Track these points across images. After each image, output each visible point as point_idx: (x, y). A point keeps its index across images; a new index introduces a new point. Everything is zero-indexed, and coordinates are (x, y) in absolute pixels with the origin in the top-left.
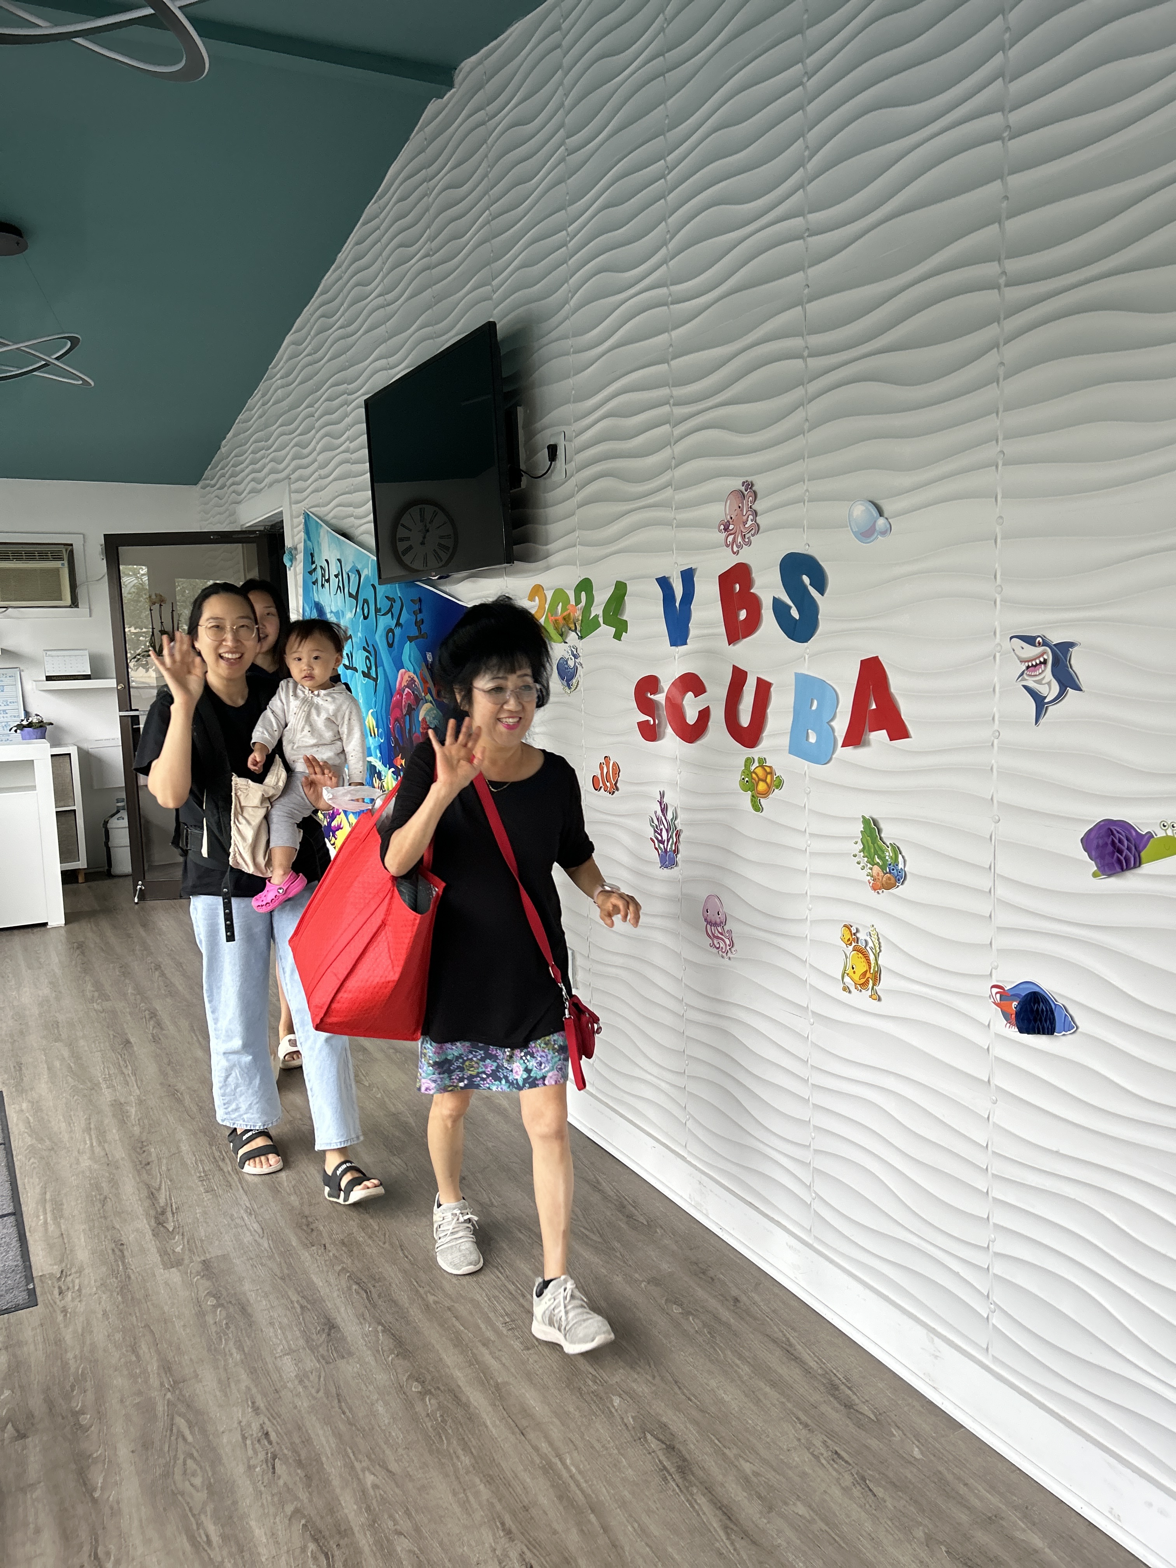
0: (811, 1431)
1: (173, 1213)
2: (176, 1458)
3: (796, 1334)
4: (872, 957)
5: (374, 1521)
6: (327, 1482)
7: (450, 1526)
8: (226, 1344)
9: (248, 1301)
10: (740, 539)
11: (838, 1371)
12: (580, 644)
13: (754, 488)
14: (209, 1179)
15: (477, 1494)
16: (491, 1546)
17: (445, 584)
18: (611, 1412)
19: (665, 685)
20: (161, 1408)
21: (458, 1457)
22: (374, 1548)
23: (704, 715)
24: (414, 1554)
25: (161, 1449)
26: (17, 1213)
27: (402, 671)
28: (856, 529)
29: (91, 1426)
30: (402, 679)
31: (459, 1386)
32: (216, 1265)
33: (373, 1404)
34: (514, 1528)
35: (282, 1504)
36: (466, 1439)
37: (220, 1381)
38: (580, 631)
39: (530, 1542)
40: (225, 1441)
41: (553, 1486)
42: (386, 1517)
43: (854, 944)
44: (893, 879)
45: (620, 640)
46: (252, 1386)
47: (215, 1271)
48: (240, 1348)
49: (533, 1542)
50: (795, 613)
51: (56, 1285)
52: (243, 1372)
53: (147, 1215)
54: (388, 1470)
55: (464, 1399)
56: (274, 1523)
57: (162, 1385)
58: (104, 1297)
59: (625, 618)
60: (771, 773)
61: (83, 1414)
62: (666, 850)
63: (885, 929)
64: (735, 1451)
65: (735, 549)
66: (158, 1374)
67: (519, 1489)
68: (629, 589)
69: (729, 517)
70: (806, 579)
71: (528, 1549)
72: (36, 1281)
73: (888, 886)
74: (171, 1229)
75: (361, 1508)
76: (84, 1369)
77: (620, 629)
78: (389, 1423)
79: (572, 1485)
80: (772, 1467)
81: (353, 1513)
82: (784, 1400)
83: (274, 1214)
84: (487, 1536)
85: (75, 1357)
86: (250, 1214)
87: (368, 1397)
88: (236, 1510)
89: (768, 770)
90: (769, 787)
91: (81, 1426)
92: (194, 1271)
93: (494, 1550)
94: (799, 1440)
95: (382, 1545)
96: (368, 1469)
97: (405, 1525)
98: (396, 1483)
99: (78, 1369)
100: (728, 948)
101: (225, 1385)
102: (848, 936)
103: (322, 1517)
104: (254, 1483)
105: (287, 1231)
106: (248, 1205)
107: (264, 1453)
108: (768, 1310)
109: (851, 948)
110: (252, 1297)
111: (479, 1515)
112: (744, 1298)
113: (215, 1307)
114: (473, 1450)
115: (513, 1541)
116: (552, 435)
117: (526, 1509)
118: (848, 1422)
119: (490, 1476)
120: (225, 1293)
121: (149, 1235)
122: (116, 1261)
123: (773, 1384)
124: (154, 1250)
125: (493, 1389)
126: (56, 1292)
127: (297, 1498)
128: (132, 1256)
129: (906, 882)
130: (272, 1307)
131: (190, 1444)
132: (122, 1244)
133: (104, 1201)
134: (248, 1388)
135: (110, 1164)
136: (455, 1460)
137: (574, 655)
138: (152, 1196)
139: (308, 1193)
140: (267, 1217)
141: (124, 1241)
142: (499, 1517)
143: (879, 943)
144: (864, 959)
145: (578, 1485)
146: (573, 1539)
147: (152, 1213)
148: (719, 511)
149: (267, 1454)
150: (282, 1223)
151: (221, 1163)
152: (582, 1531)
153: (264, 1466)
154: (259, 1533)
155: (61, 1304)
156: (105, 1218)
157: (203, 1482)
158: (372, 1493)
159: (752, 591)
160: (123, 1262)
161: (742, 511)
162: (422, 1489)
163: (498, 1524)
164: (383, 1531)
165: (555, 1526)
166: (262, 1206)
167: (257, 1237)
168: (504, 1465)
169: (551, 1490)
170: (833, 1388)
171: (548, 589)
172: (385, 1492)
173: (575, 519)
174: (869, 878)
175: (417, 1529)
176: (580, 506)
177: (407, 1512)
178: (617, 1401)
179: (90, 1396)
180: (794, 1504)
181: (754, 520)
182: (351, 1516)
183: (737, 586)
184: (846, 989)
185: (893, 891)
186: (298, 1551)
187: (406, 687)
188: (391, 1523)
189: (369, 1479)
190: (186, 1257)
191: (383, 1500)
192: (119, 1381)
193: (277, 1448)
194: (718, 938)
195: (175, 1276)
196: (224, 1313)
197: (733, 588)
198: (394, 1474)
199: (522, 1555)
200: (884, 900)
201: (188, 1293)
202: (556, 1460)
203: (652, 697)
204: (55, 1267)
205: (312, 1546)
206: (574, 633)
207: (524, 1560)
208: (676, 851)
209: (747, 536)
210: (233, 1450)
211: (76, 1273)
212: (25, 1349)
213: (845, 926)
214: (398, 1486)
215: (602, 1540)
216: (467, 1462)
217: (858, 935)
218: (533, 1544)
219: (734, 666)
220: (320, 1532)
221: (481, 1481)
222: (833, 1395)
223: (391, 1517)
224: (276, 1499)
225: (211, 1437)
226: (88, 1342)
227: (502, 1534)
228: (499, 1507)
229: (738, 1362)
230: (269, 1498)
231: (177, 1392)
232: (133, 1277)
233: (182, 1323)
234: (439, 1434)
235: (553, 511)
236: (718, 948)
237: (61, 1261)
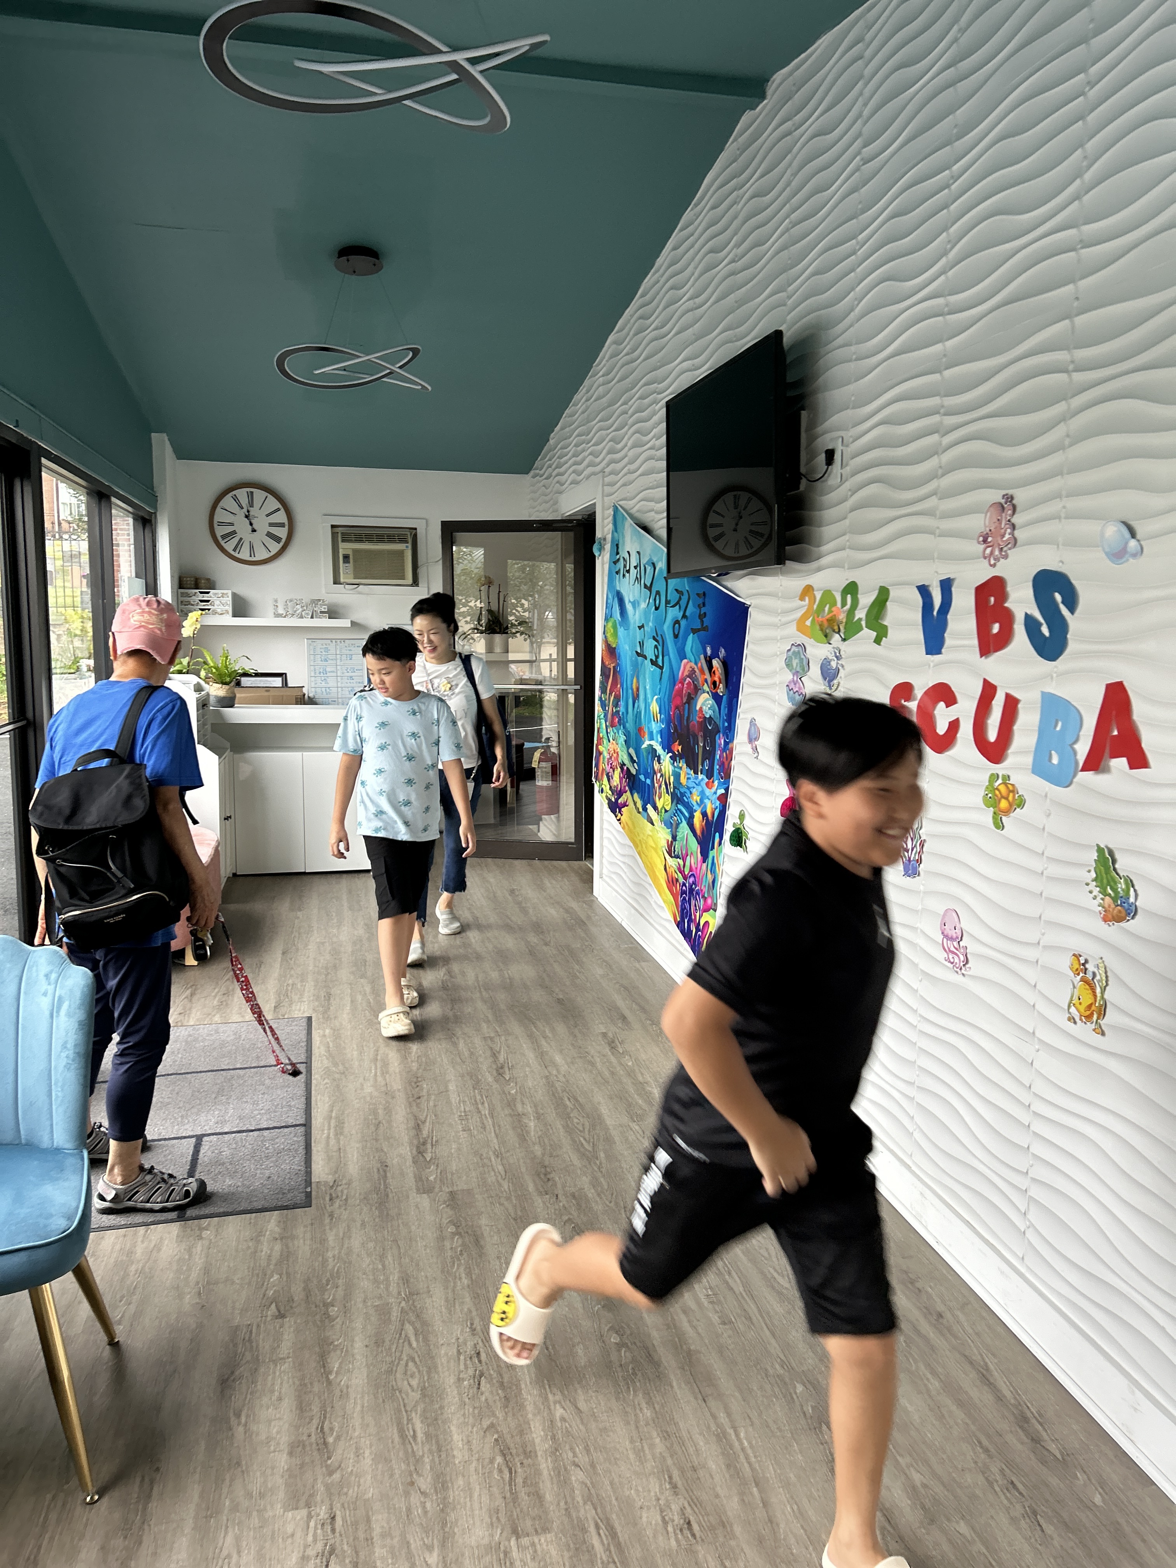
0: (990, 1457)
1: (432, 1145)
2: (400, 1359)
3: (996, 1361)
4: (1098, 990)
5: (557, 1450)
6: (522, 1407)
7: (623, 1468)
8: (458, 1268)
9: (482, 1234)
10: (997, 552)
11: (1032, 1405)
12: (844, 647)
13: (1014, 502)
14: (467, 1119)
15: (652, 1446)
16: (656, 1495)
17: (727, 580)
18: (792, 1398)
19: (919, 693)
20: (395, 1314)
21: (641, 1409)
22: (552, 1473)
23: (954, 726)
24: (586, 1486)
25: (390, 1349)
26: (307, 1125)
27: (685, 661)
28: (1107, 550)
29: (337, 1318)
30: (685, 668)
31: (653, 1345)
32: (460, 1197)
33: (574, 1346)
34: (680, 1484)
35: (480, 1417)
36: (652, 1395)
37: (447, 1300)
38: (844, 633)
39: (692, 1500)
40: (443, 1352)
41: (723, 1454)
42: (567, 1447)
43: (1081, 975)
44: (1123, 914)
45: (879, 644)
46: (473, 1309)
47: (459, 1203)
48: (469, 1274)
49: (695, 1500)
50: (1045, 630)
51: (328, 1192)
52: (468, 1295)
53: (411, 1143)
54: (576, 1407)
55: (656, 1358)
56: (471, 1432)
57: (399, 1293)
58: (365, 1209)
59: (885, 623)
60: (1014, 791)
61: (333, 1306)
62: (910, 858)
63: (1114, 963)
64: (908, 1459)
65: (992, 562)
66: (398, 1284)
67: (691, 1450)
68: (892, 594)
69: (988, 529)
70: (1058, 597)
71: (690, 1505)
72: (313, 1185)
73: (1119, 919)
74: (428, 1159)
75: (547, 1435)
76: (339, 1268)
77: (881, 634)
78: (585, 1366)
79: (742, 1456)
80: (943, 1483)
81: (539, 1439)
82: (968, 1421)
83: (518, 1160)
84: (654, 1486)
85: (334, 1256)
86: (498, 1157)
87: (571, 1339)
88: (442, 1414)
89: (1011, 787)
90: (1011, 805)
91: (329, 1316)
92: (441, 1200)
93: (658, 1499)
94: (976, 1463)
95: (559, 1472)
96: (560, 1402)
97: (583, 1459)
98: (582, 1420)
99: (334, 1266)
100: (962, 964)
101: (451, 1303)
102: (1076, 966)
103: (512, 1436)
104: (459, 1394)
105: (527, 1177)
106: (497, 1148)
107: (473, 1369)
108: (971, 1331)
109: (1079, 978)
110: (486, 1231)
111: (650, 1465)
112: (948, 1315)
113: (454, 1234)
114: (656, 1405)
115: (677, 1495)
116: (832, 440)
117: (694, 1469)
118: (1032, 1456)
119: (667, 1432)
120: (464, 1224)
121: (409, 1162)
122: (379, 1179)
123: (960, 1404)
124: (411, 1175)
125: (685, 1355)
126: (327, 1198)
127: (494, 1415)
128: (393, 1178)
129: (1137, 917)
130: (503, 1243)
131: (413, 1349)
132: (386, 1166)
133: (377, 1126)
134: (470, 1311)
135: (389, 1094)
136: (638, 1411)
137: (837, 657)
138: (418, 1127)
139: (551, 1145)
140: (511, 1161)
141: (389, 1164)
142: (668, 1471)
143: (1107, 977)
144: (1090, 991)
145: (747, 1458)
146: (732, 1506)
147: (415, 1142)
148: (979, 523)
149: (476, 1370)
150: (523, 1170)
151: (480, 1106)
152: (743, 1500)
153: (472, 1381)
154: (457, 1438)
155: (329, 1209)
156: (377, 1140)
157: (419, 1383)
158: (559, 1424)
159: (1006, 605)
160: (385, 1182)
161: (1001, 524)
162: (604, 1430)
163: (666, 1477)
164: (563, 1460)
165: (718, 1489)
166: (508, 1151)
167: (499, 1177)
168: (681, 1425)
169: (721, 1457)
170: (1023, 1421)
171: (818, 590)
172: (571, 1426)
173: (847, 522)
174: (1100, 908)
175: (593, 1465)
176: (852, 510)
177: (587, 1450)
178: (800, 1388)
179: (340, 1292)
180: (957, 1522)
181: (1012, 534)
182: (537, 1441)
183: (992, 599)
184: (1072, 1019)
185: (1123, 924)
186: (487, 1460)
187: (688, 676)
188: (570, 1454)
189: (559, 1412)
190: (437, 1186)
191: (568, 1433)
192: (365, 1284)
193: (485, 1367)
194: (953, 952)
195: (425, 1201)
196: (460, 1241)
197: (988, 601)
198: (581, 1412)
199: (682, 1510)
200: (1111, 932)
201: (433, 1218)
202: (731, 1431)
203: (906, 703)
204: (330, 1176)
205: (499, 1459)
206: (837, 635)
207: (684, 1514)
208: (919, 861)
209: (1005, 549)
210: (448, 1362)
211: (346, 1184)
212: (296, 1242)
213: (1074, 955)
214: (582, 1423)
215: (760, 1513)
216: (649, 1414)
217: (1087, 966)
218: (695, 1502)
219: (985, 681)
220: (509, 1449)
221: (658, 1434)
222: (1021, 1427)
223: (572, 1449)
224: (476, 1411)
225: (432, 1347)
226: (346, 1246)
227: (668, 1487)
228: (669, 1461)
229: (929, 1376)
230: (471, 1410)
231: (411, 1302)
232: (390, 1196)
233: (424, 1243)
234: (628, 1384)
235: (828, 514)
236: (952, 963)
237: (336, 1172)
